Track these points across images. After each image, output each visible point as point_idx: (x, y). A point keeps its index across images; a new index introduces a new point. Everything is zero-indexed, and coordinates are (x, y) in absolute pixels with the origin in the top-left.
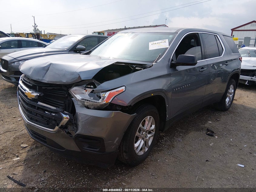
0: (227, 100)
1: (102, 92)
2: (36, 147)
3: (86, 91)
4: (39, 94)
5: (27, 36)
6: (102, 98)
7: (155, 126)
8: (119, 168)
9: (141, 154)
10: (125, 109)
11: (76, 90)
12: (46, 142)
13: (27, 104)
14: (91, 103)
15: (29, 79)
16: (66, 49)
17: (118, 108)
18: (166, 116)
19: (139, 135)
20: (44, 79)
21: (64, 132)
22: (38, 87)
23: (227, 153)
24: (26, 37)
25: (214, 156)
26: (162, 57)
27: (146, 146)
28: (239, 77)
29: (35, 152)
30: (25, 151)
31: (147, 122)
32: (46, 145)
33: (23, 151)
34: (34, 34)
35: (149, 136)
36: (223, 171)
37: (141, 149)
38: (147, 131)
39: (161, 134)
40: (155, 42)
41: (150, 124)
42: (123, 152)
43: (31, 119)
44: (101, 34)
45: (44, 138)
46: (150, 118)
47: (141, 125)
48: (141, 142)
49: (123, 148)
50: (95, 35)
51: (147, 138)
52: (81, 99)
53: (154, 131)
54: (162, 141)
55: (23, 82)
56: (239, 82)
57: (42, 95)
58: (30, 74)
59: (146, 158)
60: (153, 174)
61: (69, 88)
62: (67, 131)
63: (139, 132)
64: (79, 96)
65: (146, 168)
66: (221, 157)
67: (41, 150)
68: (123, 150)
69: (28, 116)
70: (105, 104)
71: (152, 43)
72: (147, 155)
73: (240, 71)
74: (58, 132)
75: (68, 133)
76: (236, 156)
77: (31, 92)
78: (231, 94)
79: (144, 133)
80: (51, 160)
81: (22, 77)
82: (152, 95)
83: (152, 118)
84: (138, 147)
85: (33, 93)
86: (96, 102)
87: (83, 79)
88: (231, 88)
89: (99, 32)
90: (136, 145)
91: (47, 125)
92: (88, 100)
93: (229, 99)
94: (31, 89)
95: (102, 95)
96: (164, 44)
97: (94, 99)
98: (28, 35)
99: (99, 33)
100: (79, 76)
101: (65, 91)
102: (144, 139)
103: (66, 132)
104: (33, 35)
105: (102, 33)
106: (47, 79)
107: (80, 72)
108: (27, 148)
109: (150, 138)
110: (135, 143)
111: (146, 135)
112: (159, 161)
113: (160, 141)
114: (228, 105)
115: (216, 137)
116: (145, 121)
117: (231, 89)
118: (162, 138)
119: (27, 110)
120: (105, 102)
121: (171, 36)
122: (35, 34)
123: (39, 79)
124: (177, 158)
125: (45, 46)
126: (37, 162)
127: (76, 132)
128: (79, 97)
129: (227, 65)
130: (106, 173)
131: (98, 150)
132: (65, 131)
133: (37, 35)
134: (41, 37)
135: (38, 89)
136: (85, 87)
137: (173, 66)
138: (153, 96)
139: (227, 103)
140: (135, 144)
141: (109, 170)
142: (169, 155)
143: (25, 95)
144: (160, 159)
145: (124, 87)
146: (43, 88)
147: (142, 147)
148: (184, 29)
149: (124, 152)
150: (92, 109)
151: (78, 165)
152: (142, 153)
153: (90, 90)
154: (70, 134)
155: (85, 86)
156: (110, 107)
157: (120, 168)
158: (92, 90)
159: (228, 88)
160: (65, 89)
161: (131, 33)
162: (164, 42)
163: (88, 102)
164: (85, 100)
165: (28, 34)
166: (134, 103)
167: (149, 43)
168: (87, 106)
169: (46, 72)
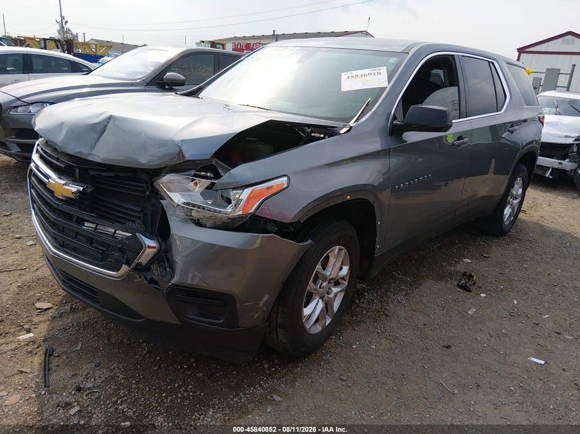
0: (507, 211)
1: (234, 189)
2: (71, 308)
3: (196, 184)
4: (81, 189)
5: (43, 45)
6: (233, 202)
7: (350, 269)
8: (264, 362)
9: (317, 332)
10: (287, 230)
11: (170, 182)
12: (97, 301)
13: (53, 209)
14: (208, 214)
15: (55, 150)
16: (139, 79)
17: (270, 228)
18: (375, 247)
19: (315, 289)
20: (94, 152)
21: (143, 278)
22: (77, 170)
23: (506, 332)
24: (42, 48)
25: (479, 339)
26: (373, 110)
27: (327, 312)
28: (535, 159)
29: (68, 320)
30: (45, 318)
31: (332, 260)
32: (97, 307)
33: (41, 319)
34: (59, 41)
35: (335, 290)
36: (499, 372)
37: (317, 321)
38: (332, 279)
39: (359, 286)
40: (355, 73)
41: (339, 264)
42: (276, 327)
43: (61, 246)
44: (218, 46)
45: (94, 290)
46: (340, 250)
47: (319, 267)
48: (317, 304)
49: (277, 317)
50: (203, 48)
51: (332, 296)
52: (183, 203)
53: (347, 279)
54: (362, 301)
55: (42, 157)
56: (536, 171)
57: (89, 190)
58: (59, 139)
59: (326, 340)
60: (344, 378)
61: (154, 176)
62: (149, 277)
63: (315, 282)
64: (180, 197)
65: (328, 362)
66: (492, 340)
67: (82, 317)
68: (277, 321)
69: (55, 239)
70: (241, 217)
71: (348, 74)
72: (329, 332)
73: (538, 146)
74: (128, 277)
75: (152, 281)
76: (526, 340)
77: (63, 182)
78: (516, 198)
79: (324, 284)
80: (109, 339)
81: (38, 145)
82: (348, 197)
83: (344, 251)
84: (310, 316)
85: (68, 186)
86: (220, 212)
87: (188, 156)
88: (518, 184)
89: (213, 42)
90: (307, 311)
91: (102, 261)
92: (199, 207)
93: (510, 210)
94: (62, 175)
95: (234, 195)
96: (378, 79)
97: (213, 204)
98: (45, 43)
99: (213, 44)
100: (181, 151)
101: (144, 183)
102: (324, 297)
103: (146, 278)
104: (57, 43)
105: (220, 44)
106: (101, 153)
107: (182, 141)
108: (50, 311)
109: (336, 295)
110: (305, 307)
111: (330, 288)
112: (354, 347)
113: (357, 301)
114: (507, 223)
115: (483, 295)
116: (327, 257)
117: (516, 186)
118: (360, 294)
119: (53, 224)
120: (241, 213)
121: (393, 60)
122: (62, 40)
123: (81, 153)
124: (394, 342)
125: (89, 71)
126: (76, 344)
127: (170, 280)
128: (177, 198)
129: (512, 132)
130: (235, 372)
131: (222, 321)
132: (144, 276)
133: (68, 44)
134: (77, 48)
135: (77, 176)
136: (195, 175)
137: (395, 131)
138: (348, 201)
139: (505, 219)
140: (304, 309)
141: (243, 365)
142: (378, 333)
143: (48, 188)
144: (358, 343)
145: (286, 178)
146: (92, 173)
147: (318, 317)
148: (423, 45)
149: (280, 325)
150: (209, 228)
151: (170, 353)
152: (318, 328)
153: (207, 182)
154: (156, 283)
155: (193, 172)
156: (252, 223)
157: (267, 363)
158: (209, 182)
159: (511, 185)
160: (145, 177)
161: (298, 48)
162: (376, 74)
163: (198, 211)
164: (194, 206)
165: (45, 40)
166: (307, 217)
167: (342, 74)
168: (198, 220)
169: (98, 136)
